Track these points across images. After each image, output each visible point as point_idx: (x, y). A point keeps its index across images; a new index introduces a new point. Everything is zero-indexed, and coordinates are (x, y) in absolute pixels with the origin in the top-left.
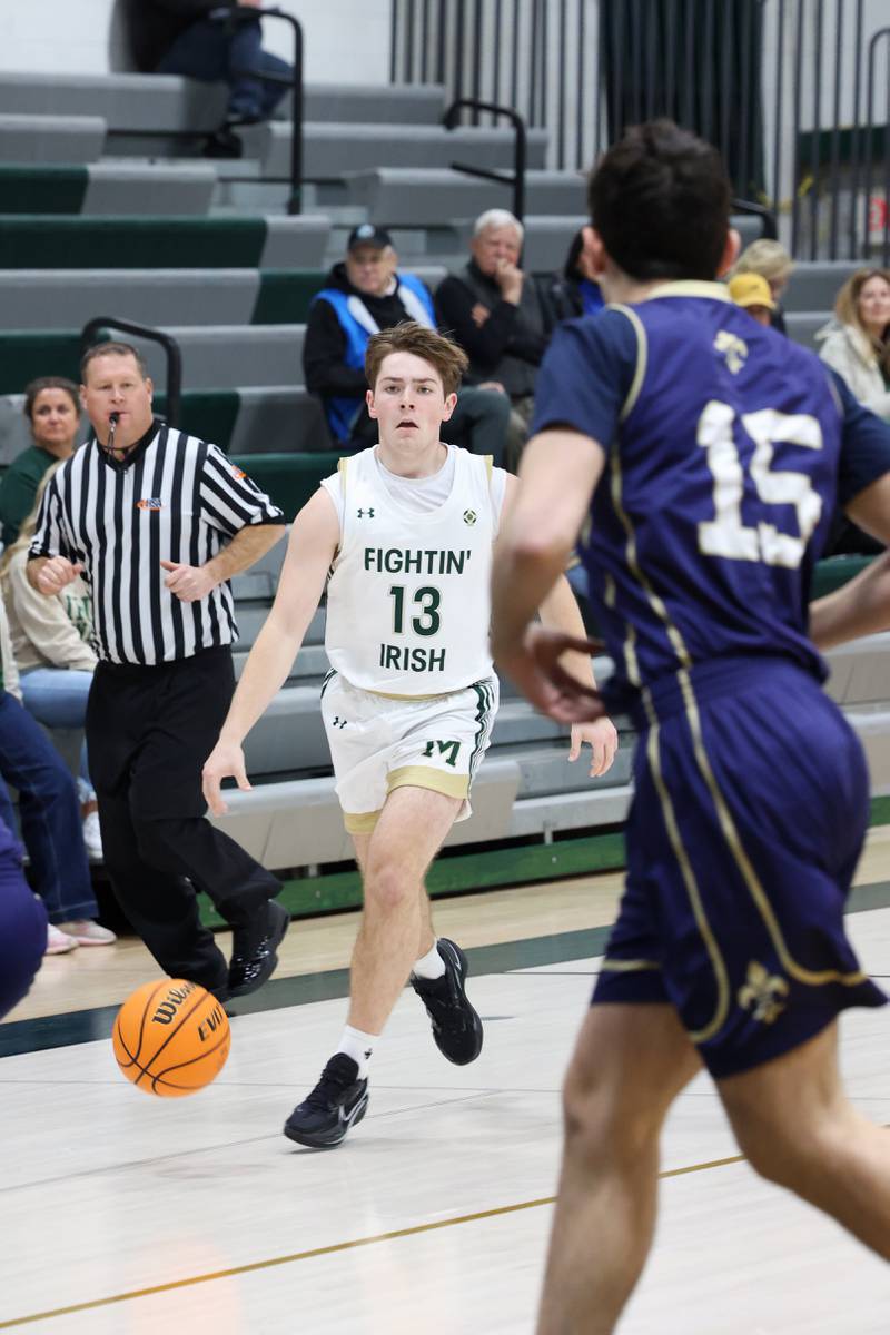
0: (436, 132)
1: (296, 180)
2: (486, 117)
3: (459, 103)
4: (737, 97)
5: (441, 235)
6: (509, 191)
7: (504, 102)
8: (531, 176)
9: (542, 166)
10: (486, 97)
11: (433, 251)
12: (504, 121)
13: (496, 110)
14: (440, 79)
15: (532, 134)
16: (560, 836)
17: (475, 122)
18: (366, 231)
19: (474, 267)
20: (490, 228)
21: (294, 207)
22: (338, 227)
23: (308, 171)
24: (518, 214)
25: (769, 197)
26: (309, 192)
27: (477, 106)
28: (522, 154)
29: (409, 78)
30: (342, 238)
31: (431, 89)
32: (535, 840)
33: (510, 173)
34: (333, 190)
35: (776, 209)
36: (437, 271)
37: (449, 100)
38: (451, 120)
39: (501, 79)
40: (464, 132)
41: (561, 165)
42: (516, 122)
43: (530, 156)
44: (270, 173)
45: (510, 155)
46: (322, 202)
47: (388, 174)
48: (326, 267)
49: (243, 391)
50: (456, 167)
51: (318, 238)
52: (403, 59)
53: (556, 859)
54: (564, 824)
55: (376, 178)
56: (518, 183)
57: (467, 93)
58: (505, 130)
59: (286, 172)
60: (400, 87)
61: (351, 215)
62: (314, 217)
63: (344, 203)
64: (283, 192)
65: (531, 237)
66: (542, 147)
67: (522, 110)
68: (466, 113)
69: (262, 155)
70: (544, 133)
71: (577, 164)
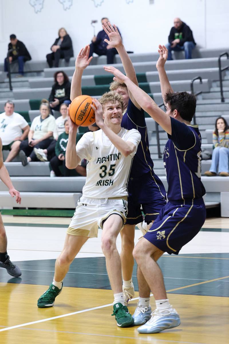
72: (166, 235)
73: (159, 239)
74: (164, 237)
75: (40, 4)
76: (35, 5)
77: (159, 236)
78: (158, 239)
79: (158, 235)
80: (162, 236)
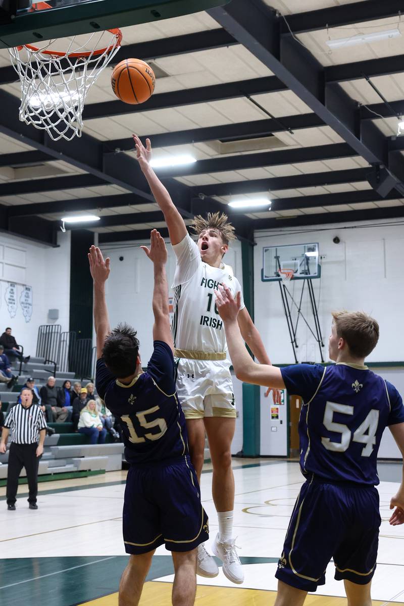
0: (43, 365)
1: (20, 371)
2: (50, 363)
3: (46, 360)
4: (88, 363)
5: (42, 380)
6: (53, 374)
7: (53, 361)
8: (57, 372)
9: (58, 370)
10: (50, 360)
11: (40, 383)
12: (53, 364)
13: (52, 362)
14: (44, 357)
15: (57, 366)
16: (54, 474)
17: (48, 363)
18: (31, 379)
19: (48, 385)
20: (51, 379)
21: (20, 375)
22: (26, 378)
23: (22, 369)
24: (55, 376)
25: (92, 377)
26: (22, 372)
27: (49, 361)
28: (55, 369)
29: (39, 356)
30: (26, 380)
31: (42, 358)
32: (50, 474)
33: (53, 371)
34: (26, 372)
35: (93, 379)
36: (41, 385)
37: (45, 360)
38: (45, 363)
39: (53, 357)
40: (47, 365)
41: (61, 371)
42: (55, 364)
43: (57, 369)
44: (17, 369)
45: (54, 369)
46: (24, 374)
47: (35, 370)
48: (23, 384)
49: (10, 402)
50: (45, 370)
51: (22, 380)
52: (38, 353)
53: (53, 478)
54: (55, 472)
55: (33, 371)
56: (55, 373)
57: (48, 359)
58: (53, 365)
59: (19, 369)
60: (37, 358)
61: (28, 376)
62: (23, 376)
63: (28, 374)
64: (18, 372)
65: (56, 381)
66: (58, 368)
67: (56, 362)
68: (47, 362)
69: (15, 367)
70: (59, 366)
71: (64, 371)
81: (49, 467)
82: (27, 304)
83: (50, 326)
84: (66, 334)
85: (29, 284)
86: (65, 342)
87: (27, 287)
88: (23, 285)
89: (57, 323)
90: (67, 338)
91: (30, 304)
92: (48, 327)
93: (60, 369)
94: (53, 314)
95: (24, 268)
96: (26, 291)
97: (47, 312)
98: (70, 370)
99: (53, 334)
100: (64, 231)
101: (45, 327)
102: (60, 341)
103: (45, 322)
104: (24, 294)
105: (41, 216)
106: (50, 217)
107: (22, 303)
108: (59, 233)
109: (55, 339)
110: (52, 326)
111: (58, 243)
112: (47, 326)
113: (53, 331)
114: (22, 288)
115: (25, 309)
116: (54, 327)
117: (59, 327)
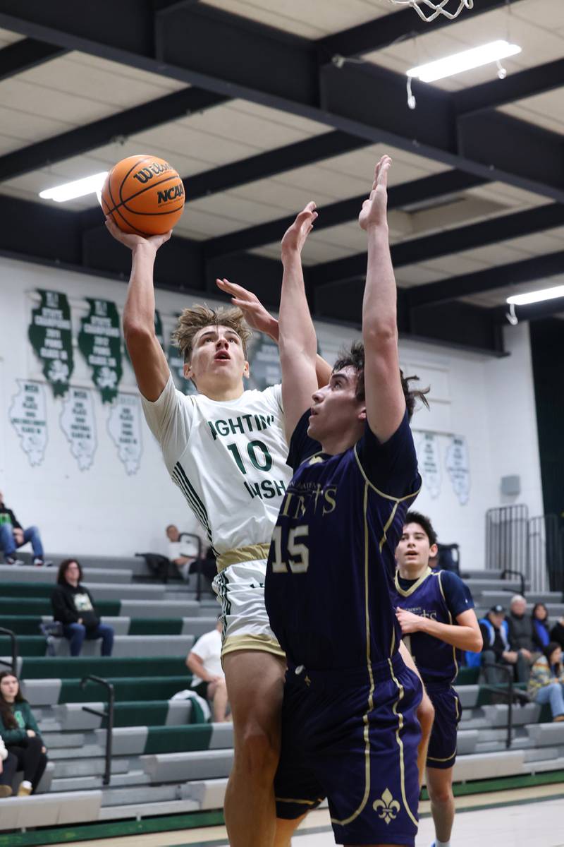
0: (499, 582)
2: (513, 576)
3: (505, 571)
7: (518, 570)
9: (530, 589)
10: (513, 570)
12: (519, 577)
13: (516, 573)
14: (500, 564)
15: (527, 583)
16: (537, 774)
17: (510, 578)
20: (516, 601)
27: (510, 572)
29: (491, 567)
31: (497, 568)
32: (528, 775)
37: (502, 573)
38: (503, 578)
39: (518, 565)
40: (507, 580)
41: (535, 590)
42: (522, 578)
43: (526, 586)
50: (505, 590)
52: (489, 562)
54: (538, 770)
57: (508, 570)
58: (519, 580)
60: (488, 570)
66: (530, 585)
67: (524, 572)
68: (507, 575)
70: (530, 582)
71: (541, 590)
72: (397, 796)
73: (392, 819)
74: (396, 804)
75: (39, 451)
76: (31, 451)
77: (384, 814)
78: (388, 820)
79: (382, 813)
80: (391, 807)
81: (526, 762)
82: (459, 470)
83: (505, 509)
84: (537, 521)
85: (459, 433)
86: (537, 538)
87: (457, 438)
88: (450, 435)
89: (519, 500)
90: (539, 527)
91: (464, 471)
92: (503, 512)
93: (532, 588)
94: (510, 486)
95: (447, 403)
96: (454, 447)
97: (498, 482)
98: (553, 587)
99: (513, 525)
100: (514, 321)
101: (498, 512)
102: (528, 536)
103: (495, 501)
104: (452, 451)
105: (466, 299)
106: (485, 299)
107: (451, 469)
108: (506, 330)
109: (517, 533)
110: (511, 508)
111: (507, 349)
112: (501, 509)
113: (514, 517)
114: (447, 442)
115: (457, 480)
116: (514, 510)
117: (524, 509)
